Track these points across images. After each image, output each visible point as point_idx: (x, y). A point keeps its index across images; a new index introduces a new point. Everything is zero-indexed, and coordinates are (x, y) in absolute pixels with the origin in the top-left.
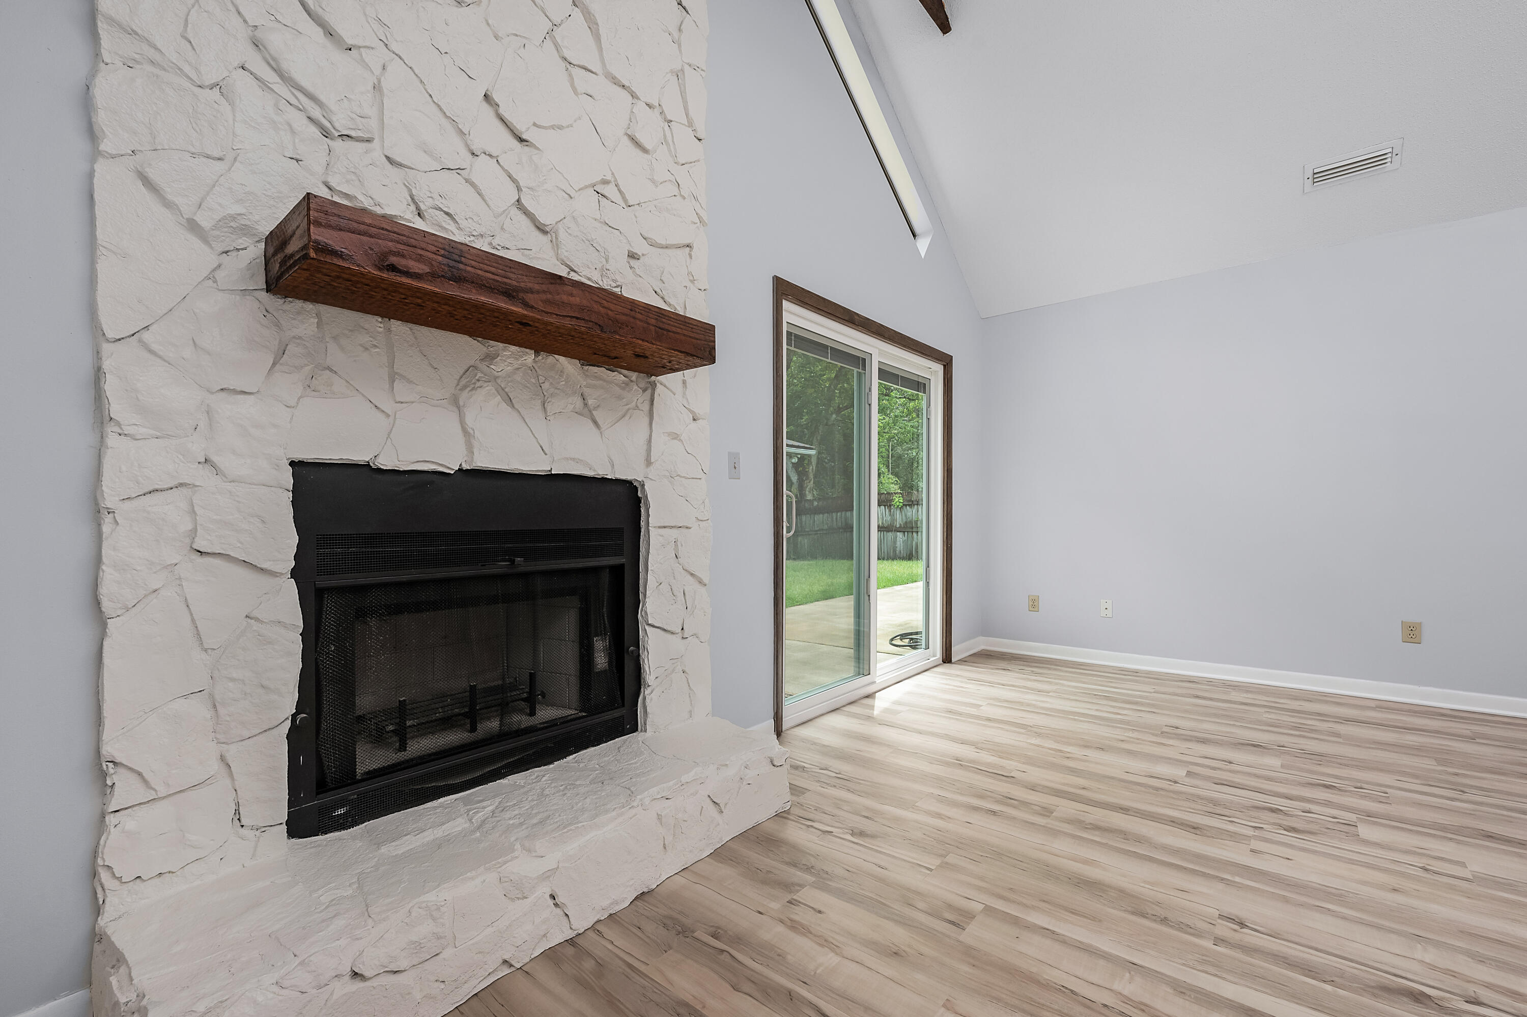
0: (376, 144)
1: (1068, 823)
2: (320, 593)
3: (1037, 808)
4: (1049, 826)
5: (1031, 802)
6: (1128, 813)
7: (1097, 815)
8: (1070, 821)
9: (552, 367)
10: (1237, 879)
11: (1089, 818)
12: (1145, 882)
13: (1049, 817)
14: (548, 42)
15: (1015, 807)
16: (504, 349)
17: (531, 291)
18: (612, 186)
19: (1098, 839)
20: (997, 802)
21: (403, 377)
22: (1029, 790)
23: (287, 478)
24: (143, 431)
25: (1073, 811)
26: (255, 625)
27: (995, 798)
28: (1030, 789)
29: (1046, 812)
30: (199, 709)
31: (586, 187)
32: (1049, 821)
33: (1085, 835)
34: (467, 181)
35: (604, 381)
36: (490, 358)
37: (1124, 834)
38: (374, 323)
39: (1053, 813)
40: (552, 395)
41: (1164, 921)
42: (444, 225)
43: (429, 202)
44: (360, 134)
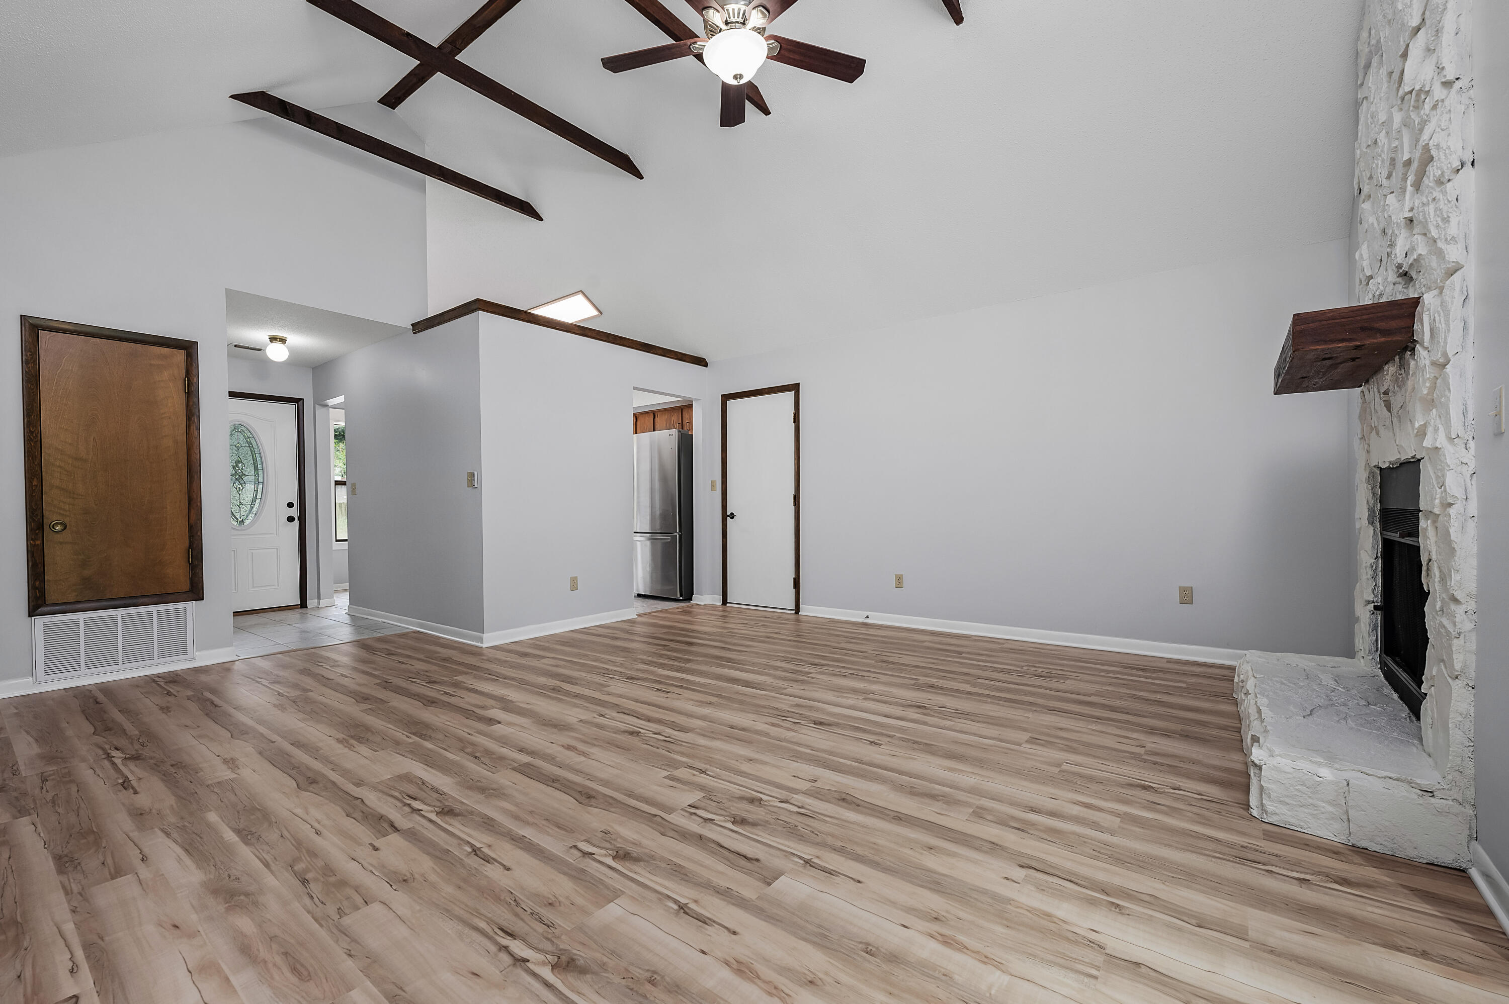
1: (959, 801)
3: (989, 817)
4: (978, 797)
5: (995, 825)
6: (896, 814)
7: (927, 811)
8: (956, 802)
10: (849, 763)
11: (937, 806)
12: (915, 759)
13: (977, 807)
15: (1013, 818)
19: (937, 787)
20: (1033, 824)
22: (999, 843)
25: (952, 814)
27: (1037, 829)
28: (997, 845)
29: (979, 814)
32: (978, 803)
33: (947, 789)
37: (913, 792)
39: (973, 812)
41: (915, 742)
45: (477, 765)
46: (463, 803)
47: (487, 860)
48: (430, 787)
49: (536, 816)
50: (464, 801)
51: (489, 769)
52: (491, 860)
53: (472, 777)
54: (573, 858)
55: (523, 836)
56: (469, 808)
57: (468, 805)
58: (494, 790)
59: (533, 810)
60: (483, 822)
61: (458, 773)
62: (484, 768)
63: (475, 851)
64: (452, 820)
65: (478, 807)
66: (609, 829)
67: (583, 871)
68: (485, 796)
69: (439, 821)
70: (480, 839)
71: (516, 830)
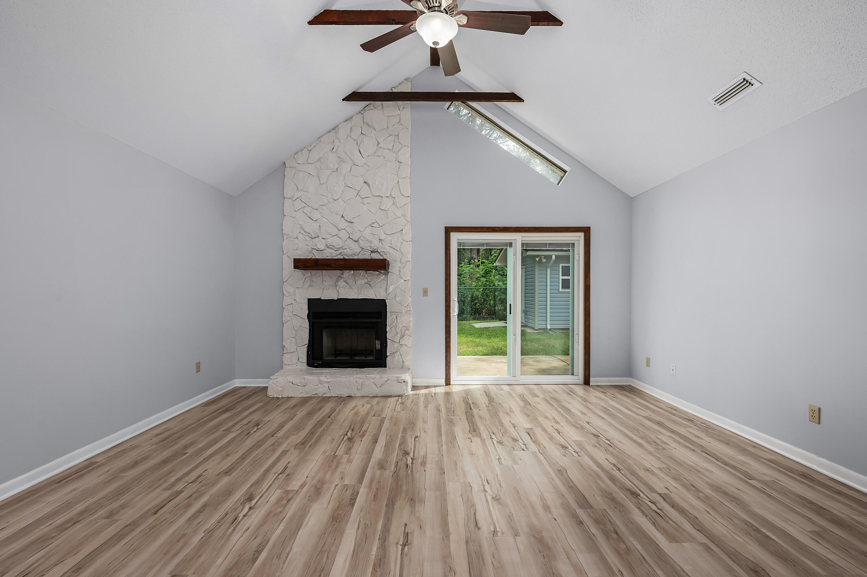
0: (320, 237)
2: (313, 323)
9: (358, 273)
14: (358, 196)
16: (345, 271)
17: (332, 264)
18: (376, 223)
21: (325, 281)
23: (306, 301)
24: (288, 295)
26: (301, 327)
30: (294, 340)
31: (369, 226)
34: (338, 237)
35: (372, 274)
36: (342, 274)
38: (320, 272)
40: (358, 280)
42: (333, 248)
43: (329, 245)
44: (317, 236)
45: (616, 524)
46: (625, 496)
47: (614, 465)
48: (648, 518)
49: (589, 473)
50: (625, 497)
51: (608, 515)
52: (613, 464)
53: (620, 513)
54: (582, 453)
55: (598, 467)
56: (622, 491)
57: (623, 493)
58: (607, 497)
59: (589, 476)
60: (615, 481)
61: (630, 522)
62: (612, 518)
63: (619, 470)
64: (631, 488)
65: (617, 490)
66: (562, 456)
67: (580, 449)
68: (612, 495)
69: (638, 491)
70: (616, 473)
71: (600, 471)
